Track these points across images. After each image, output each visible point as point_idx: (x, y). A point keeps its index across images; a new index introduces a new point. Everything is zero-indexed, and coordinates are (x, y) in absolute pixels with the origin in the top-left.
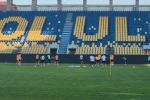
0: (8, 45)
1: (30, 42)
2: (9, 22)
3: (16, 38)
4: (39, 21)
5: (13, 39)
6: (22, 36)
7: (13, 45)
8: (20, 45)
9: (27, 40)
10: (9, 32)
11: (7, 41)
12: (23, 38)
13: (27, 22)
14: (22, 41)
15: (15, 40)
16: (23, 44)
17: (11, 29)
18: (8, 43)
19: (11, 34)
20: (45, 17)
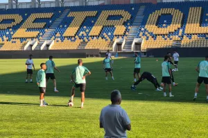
0: (166, 39)
1: (189, 35)
2: (162, 14)
3: (173, 31)
4: (195, 12)
5: (170, 33)
6: (179, 29)
7: (171, 39)
8: (179, 39)
9: (186, 32)
10: (164, 25)
11: (164, 35)
12: (181, 31)
13: (182, 14)
14: (180, 34)
15: (172, 33)
16: (183, 37)
17: (165, 21)
18: (166, 37)
19: (166, 27)
20: (201, 8)
